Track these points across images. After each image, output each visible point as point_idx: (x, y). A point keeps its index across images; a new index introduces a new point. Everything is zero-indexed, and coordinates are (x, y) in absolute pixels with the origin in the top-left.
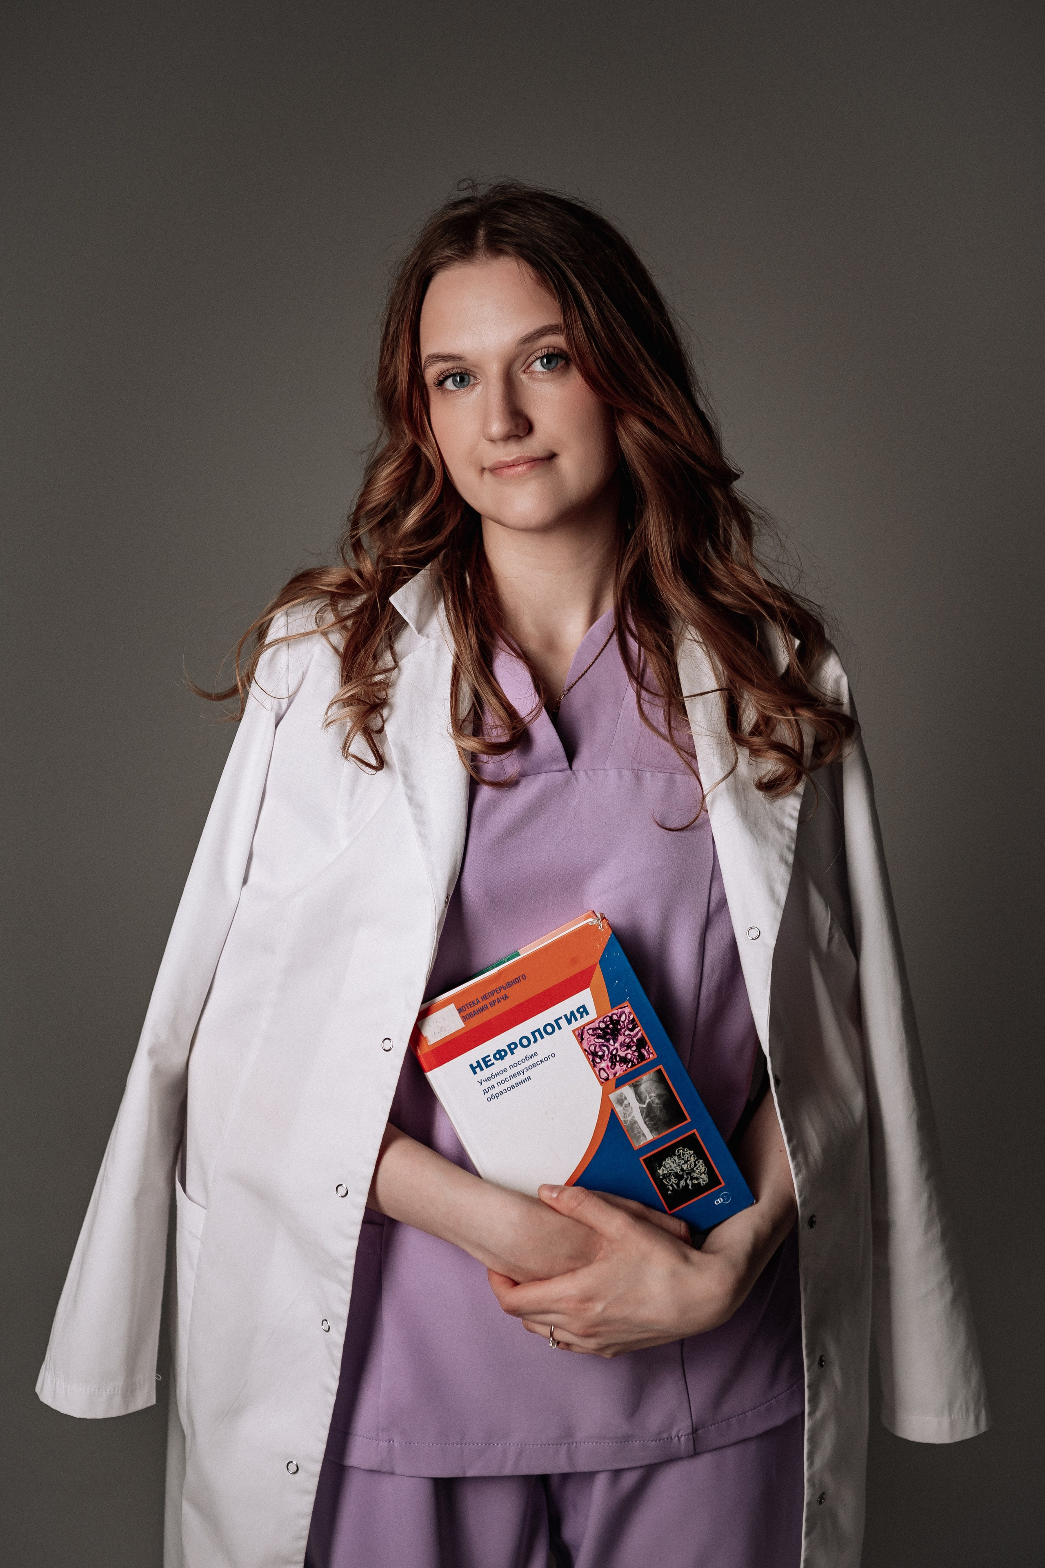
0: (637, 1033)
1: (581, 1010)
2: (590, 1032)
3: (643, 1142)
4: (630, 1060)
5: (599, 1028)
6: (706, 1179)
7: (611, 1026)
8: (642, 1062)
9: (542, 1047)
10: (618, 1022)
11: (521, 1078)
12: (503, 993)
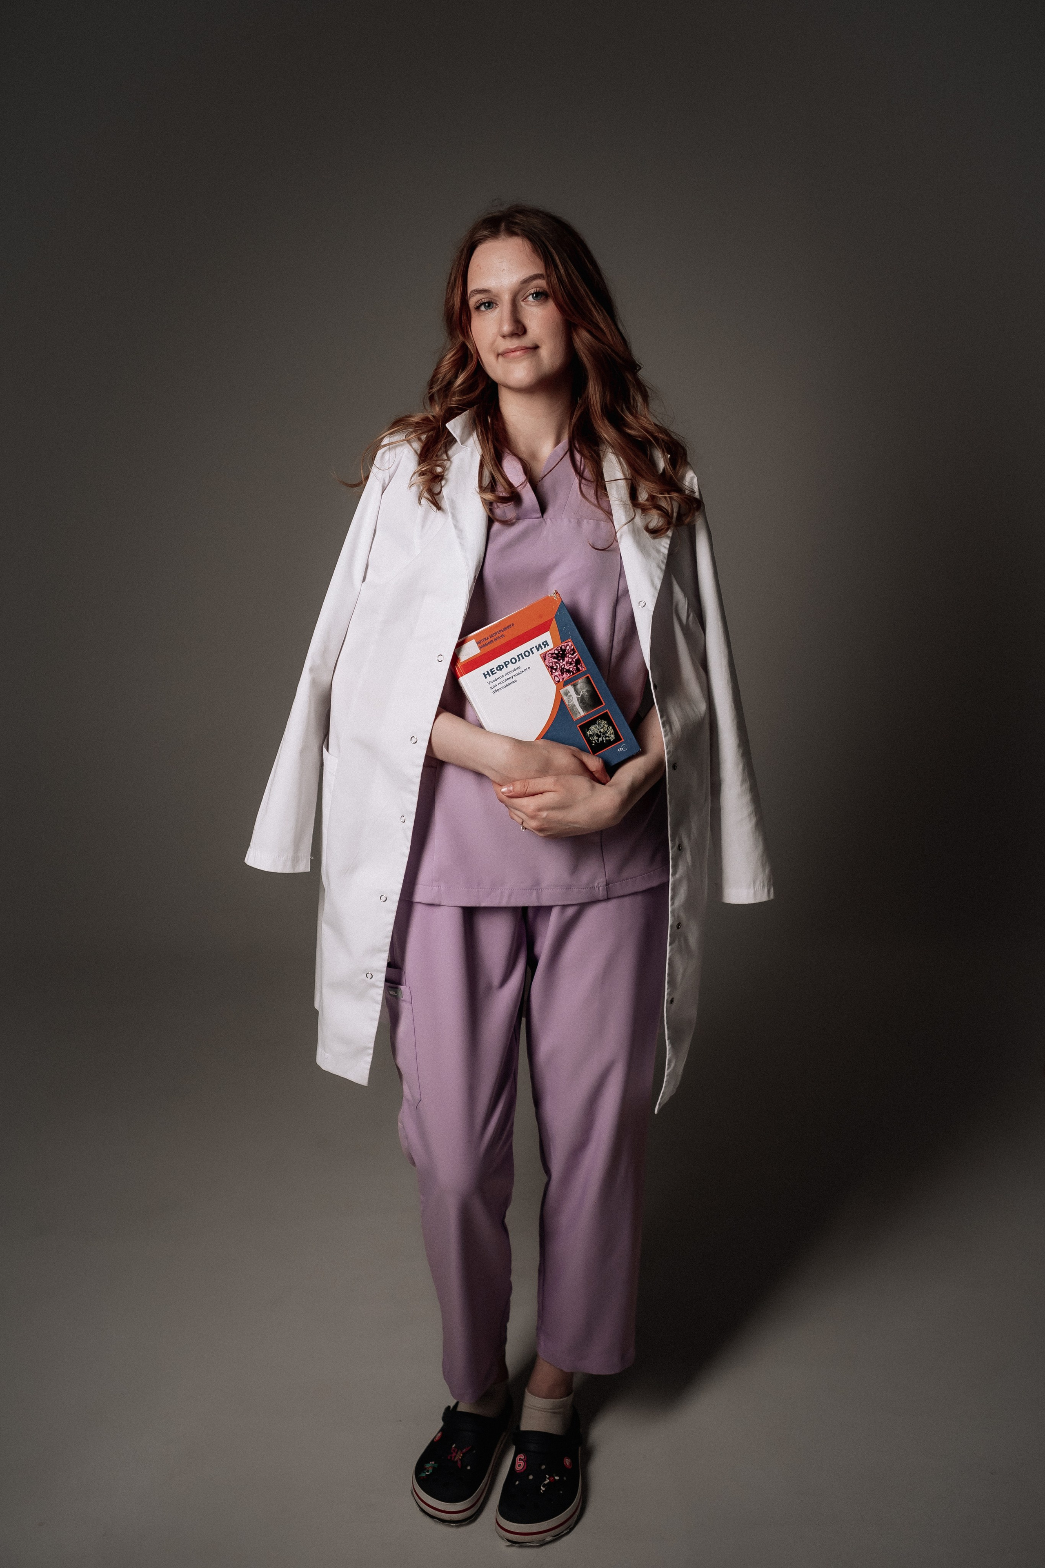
0: (576, 656)
1: (545, 643)
2: (550, 655)
3: (579, 717)
4: (572, 671)
5: (554, 653)
6: (614, 737)
7: (561, 652)
8: (578, 672)
9: (523, 663)
10: (565, 650)
11: (511, 680)
12: (502, 633)
